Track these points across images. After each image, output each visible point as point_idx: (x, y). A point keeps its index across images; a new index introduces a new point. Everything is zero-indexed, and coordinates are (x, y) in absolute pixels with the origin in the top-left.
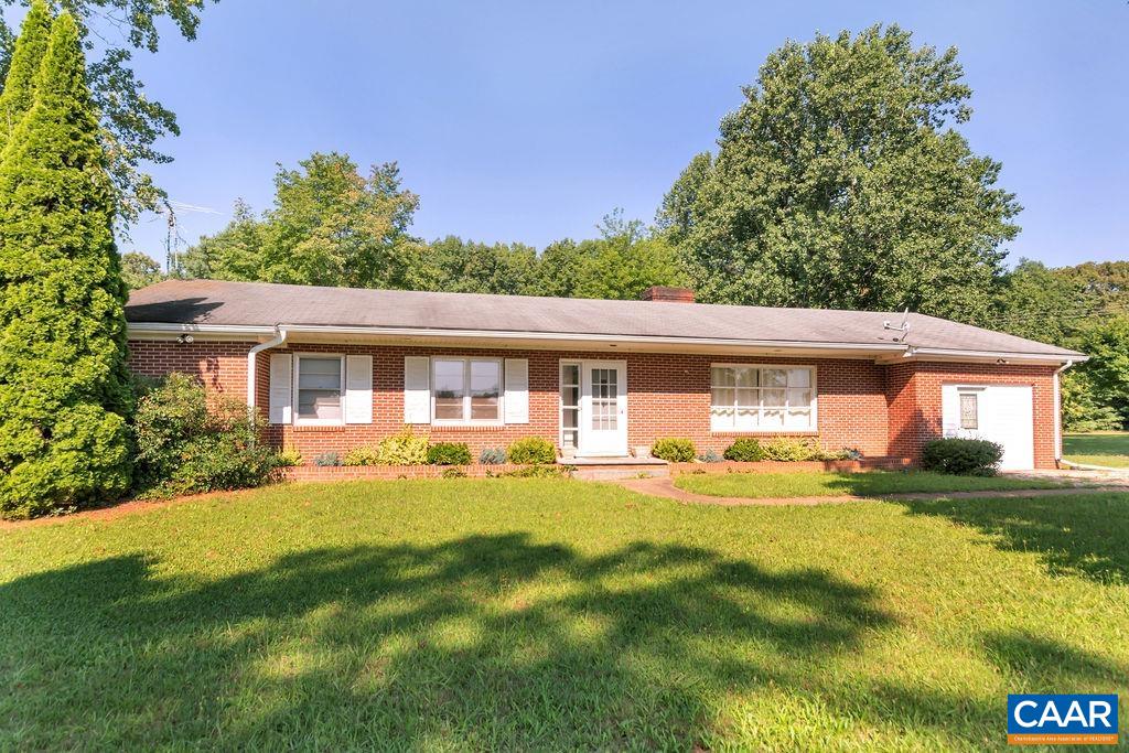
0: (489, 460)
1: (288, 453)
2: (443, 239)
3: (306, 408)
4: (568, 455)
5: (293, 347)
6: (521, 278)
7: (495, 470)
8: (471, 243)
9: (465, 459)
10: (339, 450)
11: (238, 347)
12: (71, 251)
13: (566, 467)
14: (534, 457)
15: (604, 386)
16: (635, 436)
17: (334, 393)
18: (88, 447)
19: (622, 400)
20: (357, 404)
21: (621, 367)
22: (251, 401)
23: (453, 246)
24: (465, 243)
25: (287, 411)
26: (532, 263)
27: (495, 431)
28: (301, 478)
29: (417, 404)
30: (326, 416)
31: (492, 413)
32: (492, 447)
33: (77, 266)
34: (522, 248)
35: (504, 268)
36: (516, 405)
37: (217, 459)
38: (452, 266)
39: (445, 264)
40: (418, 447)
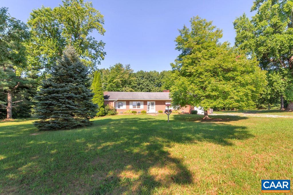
0: (139, 113)
1: (117, 112)
2: (140, 71)
3: (119, 107)
4: (148, 112)
5: (118, 101)
6: (156, 78)
7: (139, 114)
8: (145, 72)
9: (136, 113)
10: (122, 112)
11: (112, 101)
12: (101, 94)
13: (147, 114)
14: (144, 112)
15: (152, 104)
16: (156, 110)
17: (122, 105)
18: (102, 111)
19: (155, 106)
20: (124, 107)
21: (155, 102)
22: (114, 107)
23: (142, 72)
24: (144, 71)
25: (117, 108)
26: (158, 75)
27: (140, 110)
28: (119, 114)
29: (131, 107)
30: (121, 108)
31: (140, 108)
32: (139, 111)
33: (101, 96)
34: (155, 71)
35: (152, 77)
36: (142, 107)
37: (112, 112)
38: (142, 76)
39: (140, 76)
40: (131, 111)
